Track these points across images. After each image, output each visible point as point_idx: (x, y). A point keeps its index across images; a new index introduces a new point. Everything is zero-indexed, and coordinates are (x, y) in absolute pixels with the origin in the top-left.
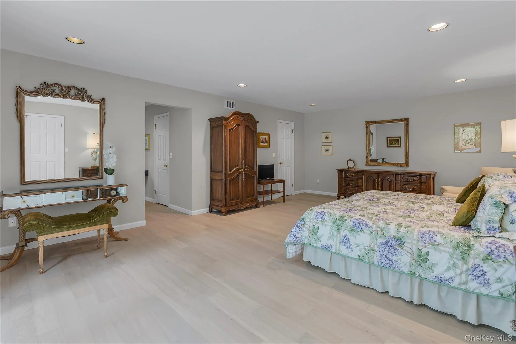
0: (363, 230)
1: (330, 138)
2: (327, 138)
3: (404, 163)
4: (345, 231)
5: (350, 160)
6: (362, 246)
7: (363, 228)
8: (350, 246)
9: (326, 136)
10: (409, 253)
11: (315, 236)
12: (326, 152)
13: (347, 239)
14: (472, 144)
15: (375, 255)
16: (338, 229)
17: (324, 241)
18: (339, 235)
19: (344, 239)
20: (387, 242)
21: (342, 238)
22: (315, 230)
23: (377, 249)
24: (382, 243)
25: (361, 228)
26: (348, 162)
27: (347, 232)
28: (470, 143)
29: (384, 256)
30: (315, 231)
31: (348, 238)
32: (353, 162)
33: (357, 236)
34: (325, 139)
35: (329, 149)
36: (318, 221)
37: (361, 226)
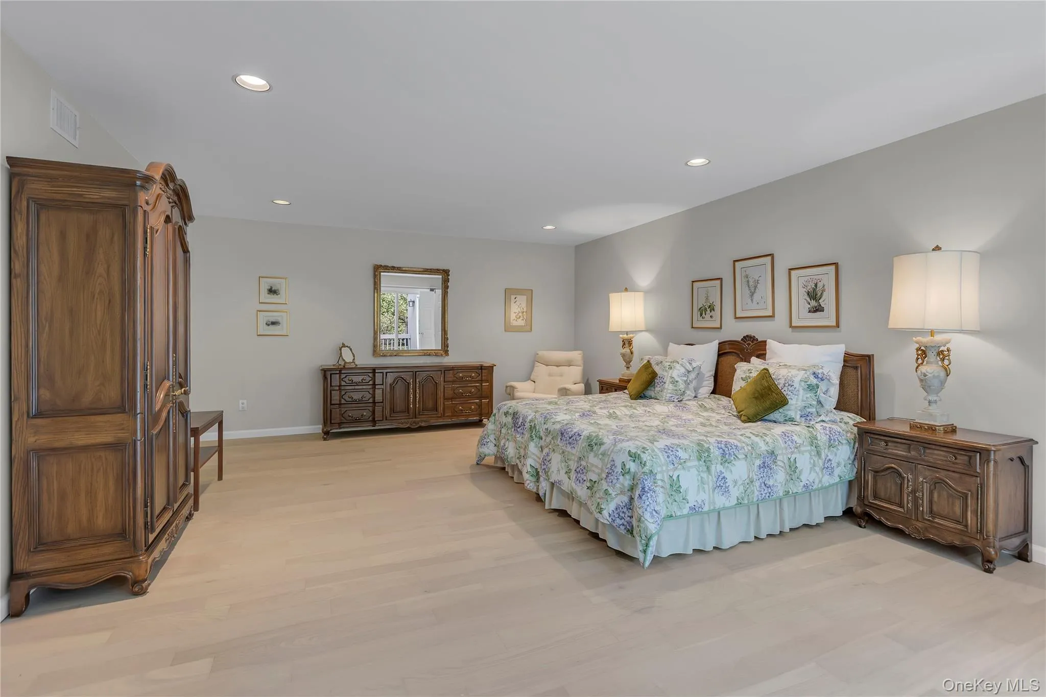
0: (736, 456)
1: (282, 292)
2: (272, 291)
3: (440, 348)
4: (717, 468)
5: (344, 346)
6: (740, 482)
7: (735, 452)
8: (727, 490)
9: (271, 287)
10: (783, 467)
11: (677, 496)
12: (271, 327)
13: (722, 479)
14: (523, 320)
15: (755, 487)
16: (708, 468)
17: (693, 497)
18: (710, 477)
19: (718, 482)
20: (764, 463)
21: (715, 479)
22: (676, 484)
23: (755, 477)
24: (760, 466)
25: (733, 453)
26: (341, 350)
27: (720, 468)
28: (521, 318)
29: (763, 484)
30: (675, 487)
31: (724, 477)
32: (351, 350)
33: (733, 468)
34: (268, 294)
35: (279, 319)
36: (676, 466)
37: (732, 450)
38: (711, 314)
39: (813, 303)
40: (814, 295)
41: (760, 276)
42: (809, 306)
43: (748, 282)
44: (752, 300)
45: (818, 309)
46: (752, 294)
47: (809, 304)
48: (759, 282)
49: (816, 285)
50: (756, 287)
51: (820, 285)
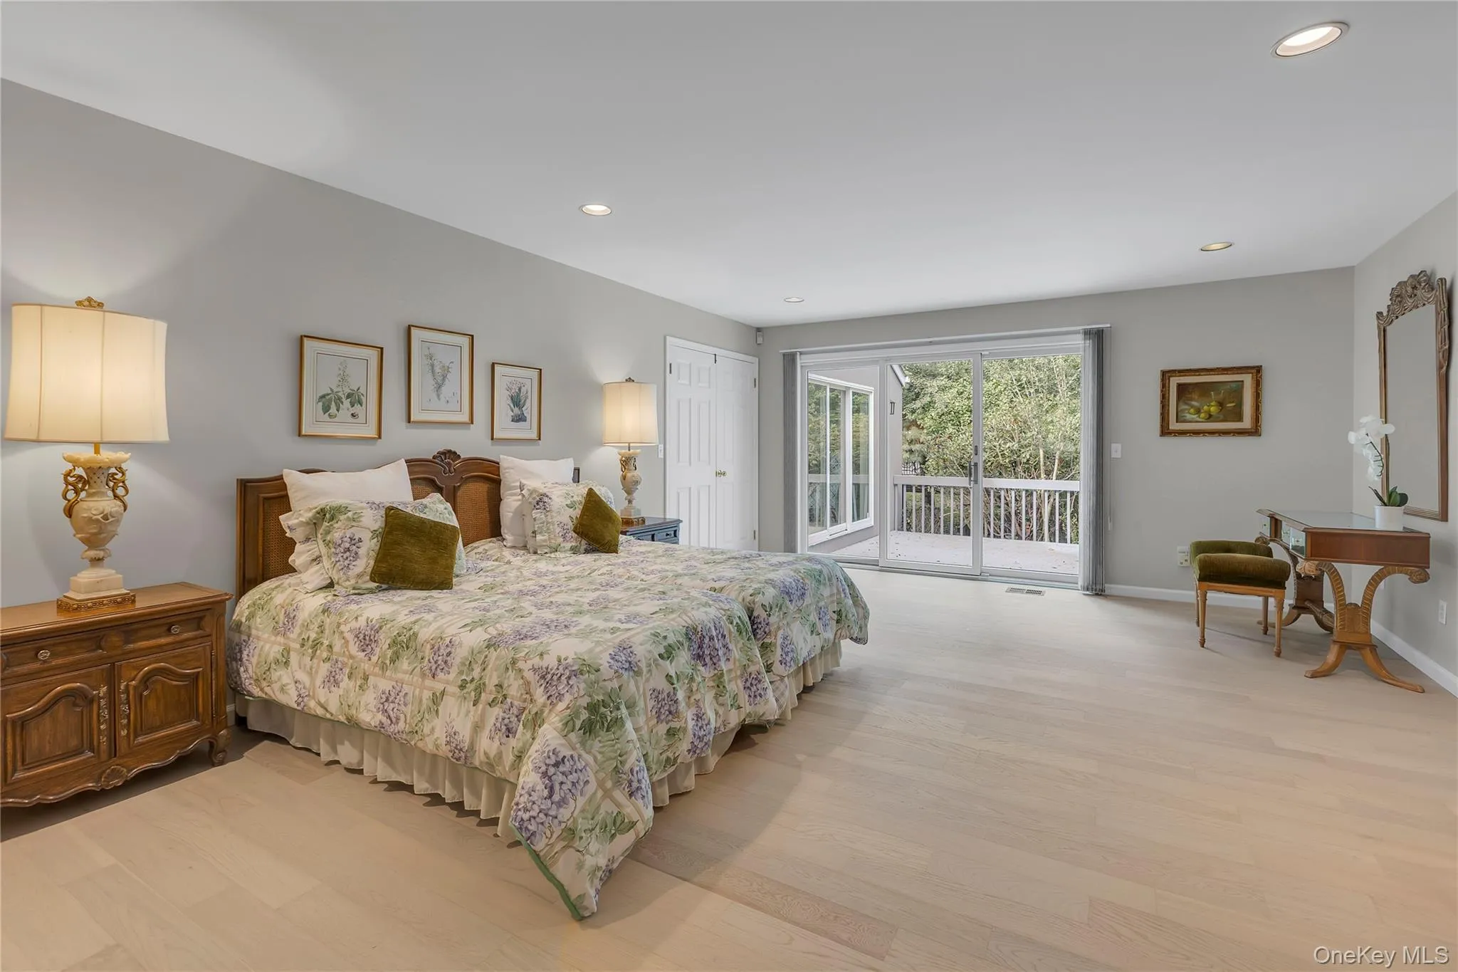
38: (352, 410)
39: (517, 410)
40: (517, 401)
41: (452, 362)
42: (513, 414)
43: (432, 366)
44: (438, 396)
45: (519, 419)
46: (439, 387)
47: (513, 411)
48: (450, 370)
49: (520, 390)
50: (444, 377)
51: (523, 390)
